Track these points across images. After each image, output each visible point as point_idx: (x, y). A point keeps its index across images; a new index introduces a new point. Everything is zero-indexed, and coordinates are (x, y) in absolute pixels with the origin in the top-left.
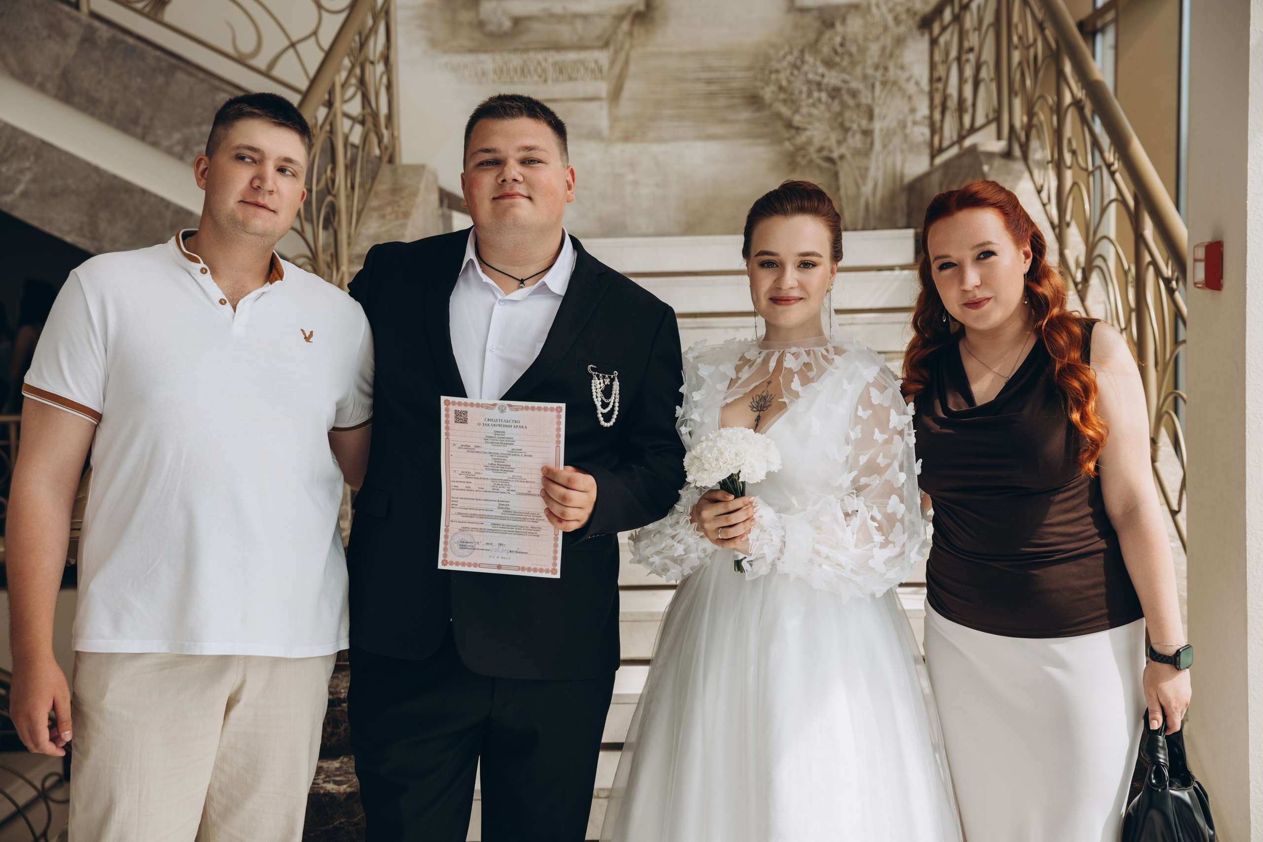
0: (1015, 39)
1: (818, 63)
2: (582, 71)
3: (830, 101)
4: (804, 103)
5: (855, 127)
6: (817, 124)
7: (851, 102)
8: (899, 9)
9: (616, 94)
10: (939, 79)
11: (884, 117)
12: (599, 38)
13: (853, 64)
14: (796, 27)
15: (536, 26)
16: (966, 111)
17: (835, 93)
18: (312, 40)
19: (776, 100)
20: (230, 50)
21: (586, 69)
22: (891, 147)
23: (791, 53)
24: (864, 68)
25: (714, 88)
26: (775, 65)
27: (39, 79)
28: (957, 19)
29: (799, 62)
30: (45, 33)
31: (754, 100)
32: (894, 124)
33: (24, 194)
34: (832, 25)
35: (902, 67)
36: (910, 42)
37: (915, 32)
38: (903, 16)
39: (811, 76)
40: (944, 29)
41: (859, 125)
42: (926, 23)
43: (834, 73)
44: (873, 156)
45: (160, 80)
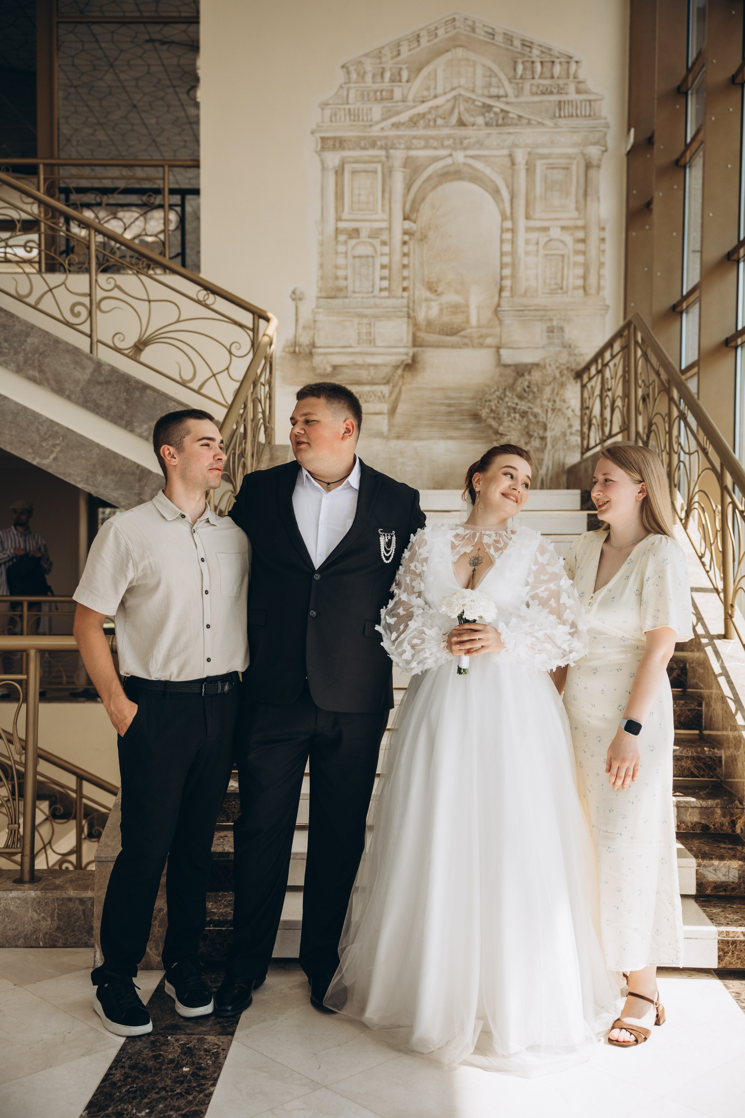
0: (640, 382)
1: (514, 397)
2: (373, 397)
3: (521, 419)
4: (505, 420)
5: (536, 434)
6: (513, 432)
7: (533, 420)
8: (562, 367)
9: (393, 411)
10: (588, 408)
11: (553, 430)
12: (384, 378)
13: (535, 398)
14: (501, 375)
15: (346, 370)
16: (606, 425)
17: (524, 414)
18: (226, 372)
19: (489, 417)
20: (178, 378)
21: (375, 396)
22: (557, 447)
23: (498, 390)
24: (541, 401)
25: (452, 409)
26: (488, 397)
27: (67, 393)
28: (599, 372)
29: (502, 396)
30: (72, 366)
31: (476, 417)
32: (559, 434)
33: (55, 459)
34: (523, 375)
35: (564, 401)
36: (569, 386)
37: (572, 380)
38: (565, 372)
39: (509, 404)
40: (590, 379)
41: (538, 434)
42: (578, 375)
43: (523, 403)
44: (546, 452)
45: (137, 394)
